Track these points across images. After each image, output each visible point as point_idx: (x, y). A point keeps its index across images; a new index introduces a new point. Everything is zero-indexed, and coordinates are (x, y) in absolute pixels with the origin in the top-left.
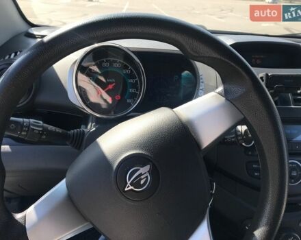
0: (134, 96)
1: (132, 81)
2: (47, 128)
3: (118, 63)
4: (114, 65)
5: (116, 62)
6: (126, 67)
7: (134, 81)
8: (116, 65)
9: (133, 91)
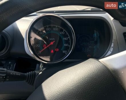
0: (67, 49)
1: (65, 39)
2: (10, 73)
3: (57, 28)
4: (54, 29)
5: (55, 27)
6: (61, 30)
7: (67, 39)
8: (55, 29)
9: (66, 45)
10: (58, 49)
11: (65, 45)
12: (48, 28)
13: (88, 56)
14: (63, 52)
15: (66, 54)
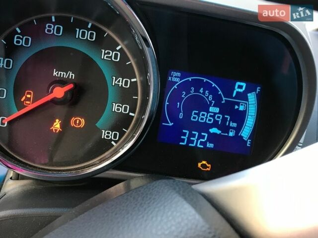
1: (121, 82)
3: (90, 29)
4: (79, 34)
7: (126, 83)
8: (83, 35)
9: (122, 110)
10: (83, 121)
11: (115, 107)
12: (54, 24)
13: (199, 165)
14: (104, 134)
15: (113, 146)
